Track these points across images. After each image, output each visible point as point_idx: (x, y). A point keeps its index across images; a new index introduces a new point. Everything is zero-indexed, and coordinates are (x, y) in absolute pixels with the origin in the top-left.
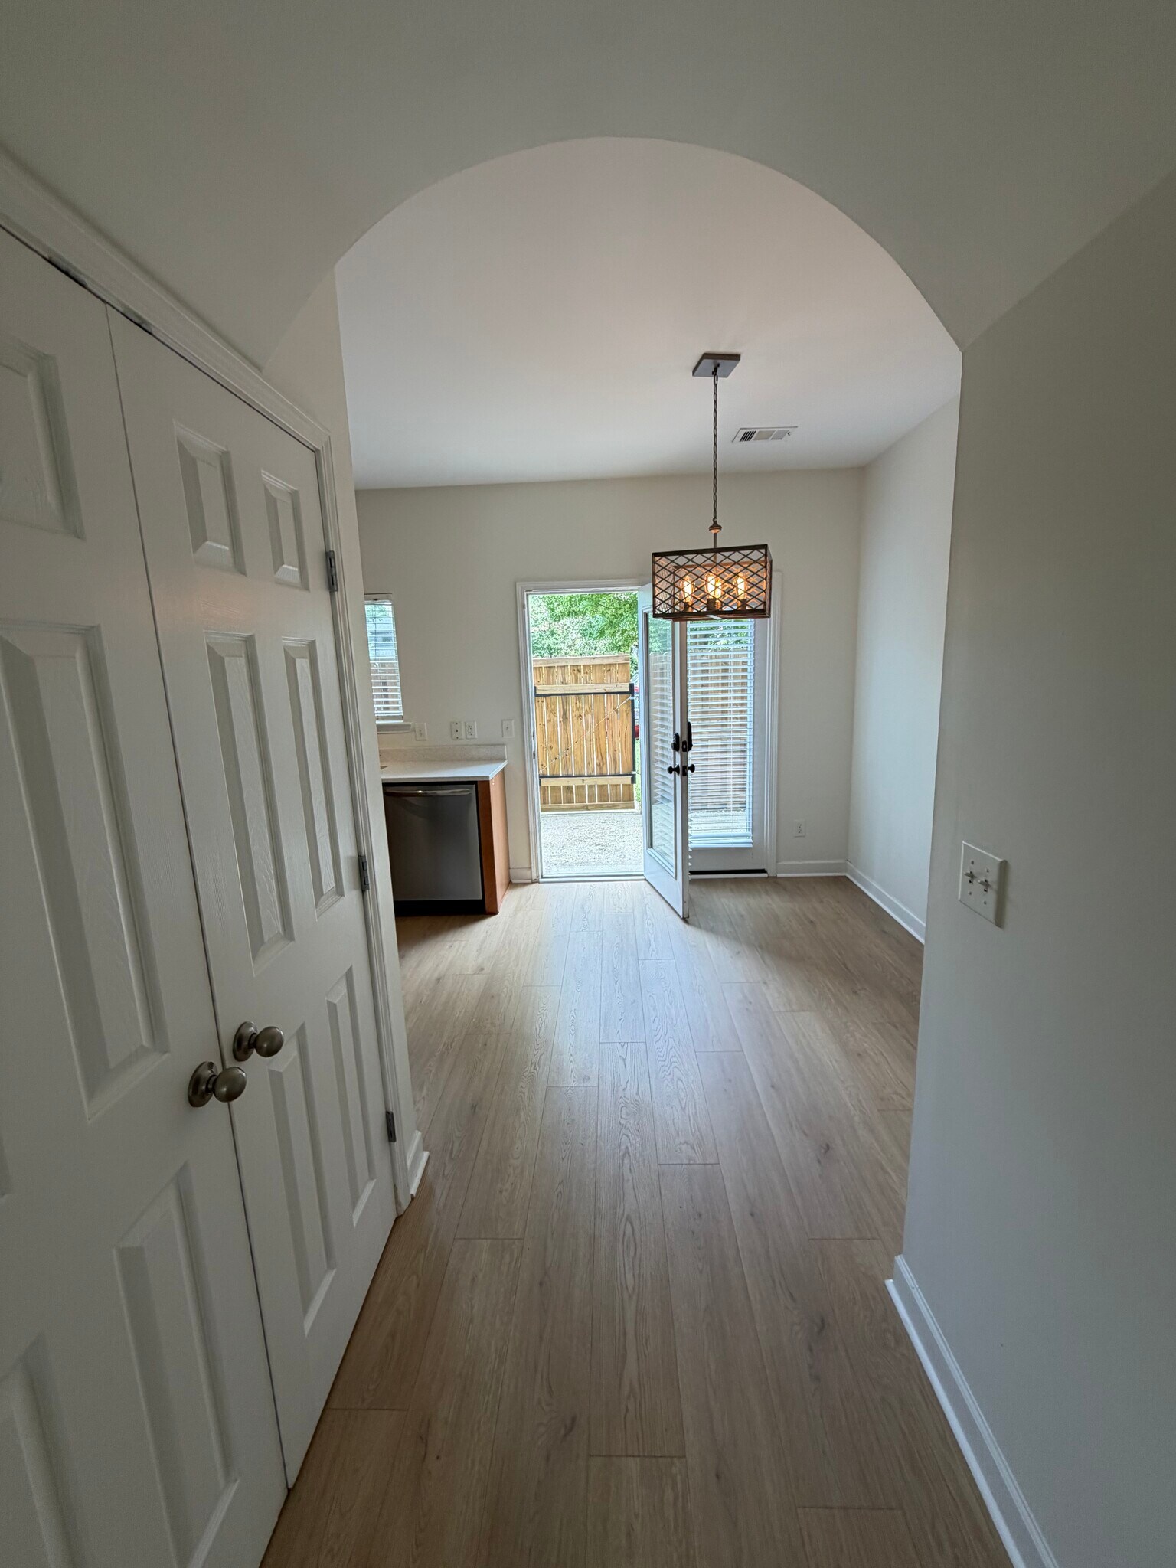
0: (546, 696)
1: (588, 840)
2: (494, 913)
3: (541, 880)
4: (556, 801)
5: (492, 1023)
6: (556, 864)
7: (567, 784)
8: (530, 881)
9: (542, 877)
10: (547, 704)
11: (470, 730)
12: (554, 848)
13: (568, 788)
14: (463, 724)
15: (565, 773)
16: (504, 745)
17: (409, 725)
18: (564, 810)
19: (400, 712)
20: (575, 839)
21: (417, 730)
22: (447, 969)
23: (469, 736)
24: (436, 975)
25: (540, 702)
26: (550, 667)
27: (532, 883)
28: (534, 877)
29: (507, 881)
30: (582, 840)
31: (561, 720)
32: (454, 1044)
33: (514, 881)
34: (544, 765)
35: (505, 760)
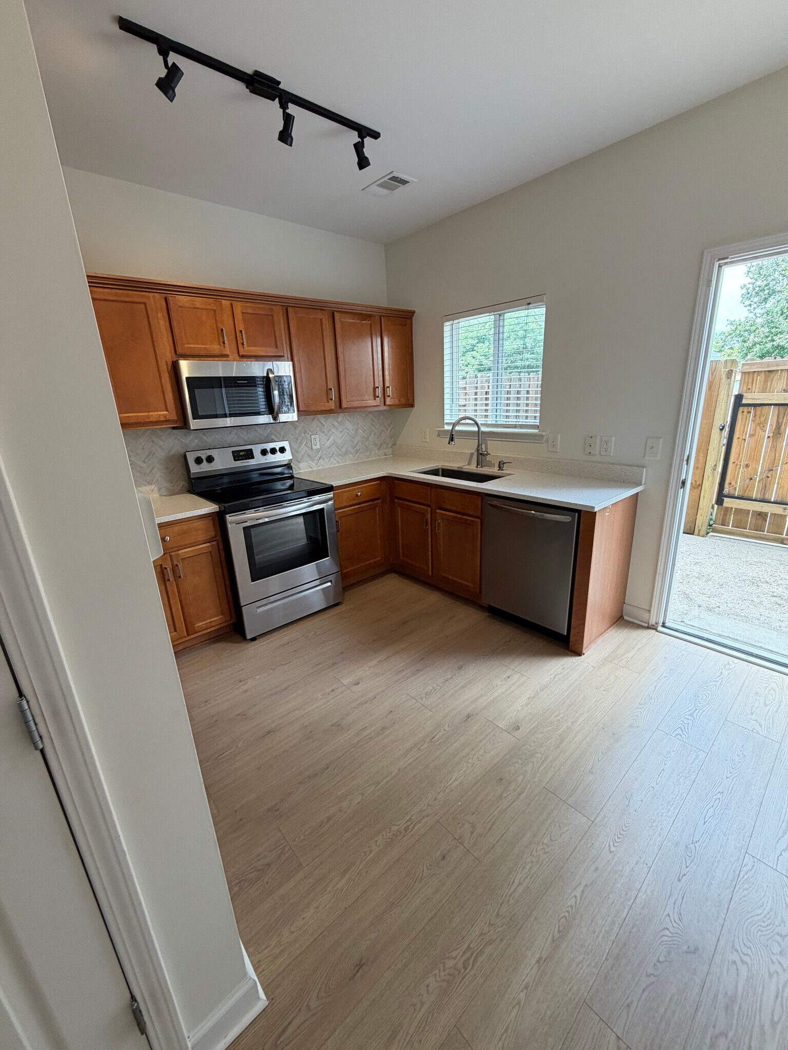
0: (755, 405)
1: (764, 585)
2: (579, 653)
3: (660, 628)
4: (739, 524)
5: (473, 826)
6: (700, 606)
7: (759, 510)
8: (646, 625)
9: (664, 626)
10: (755, 416)
11: (605, 446)
12: (710, 583)
13: (762, 515)
14: (598, 438)
15: (759, 496)
16: (644, 467)
17: (542, 436)
18: (747, 536)
19: (537, 422)
20: (745, 578)
21: (550, 441)
22: (484, 708)
23: (603, 453)
24: (469, 710)
25: (745, 413)
26: (769, 371)
27: (648, 628)
28: (652, 622)
29: (619, 615)
30: (754, 582)
31: (771, 435)
32: (418, 826)
33: (626, 618)
34: (733, 483)
35: (641, 485)
